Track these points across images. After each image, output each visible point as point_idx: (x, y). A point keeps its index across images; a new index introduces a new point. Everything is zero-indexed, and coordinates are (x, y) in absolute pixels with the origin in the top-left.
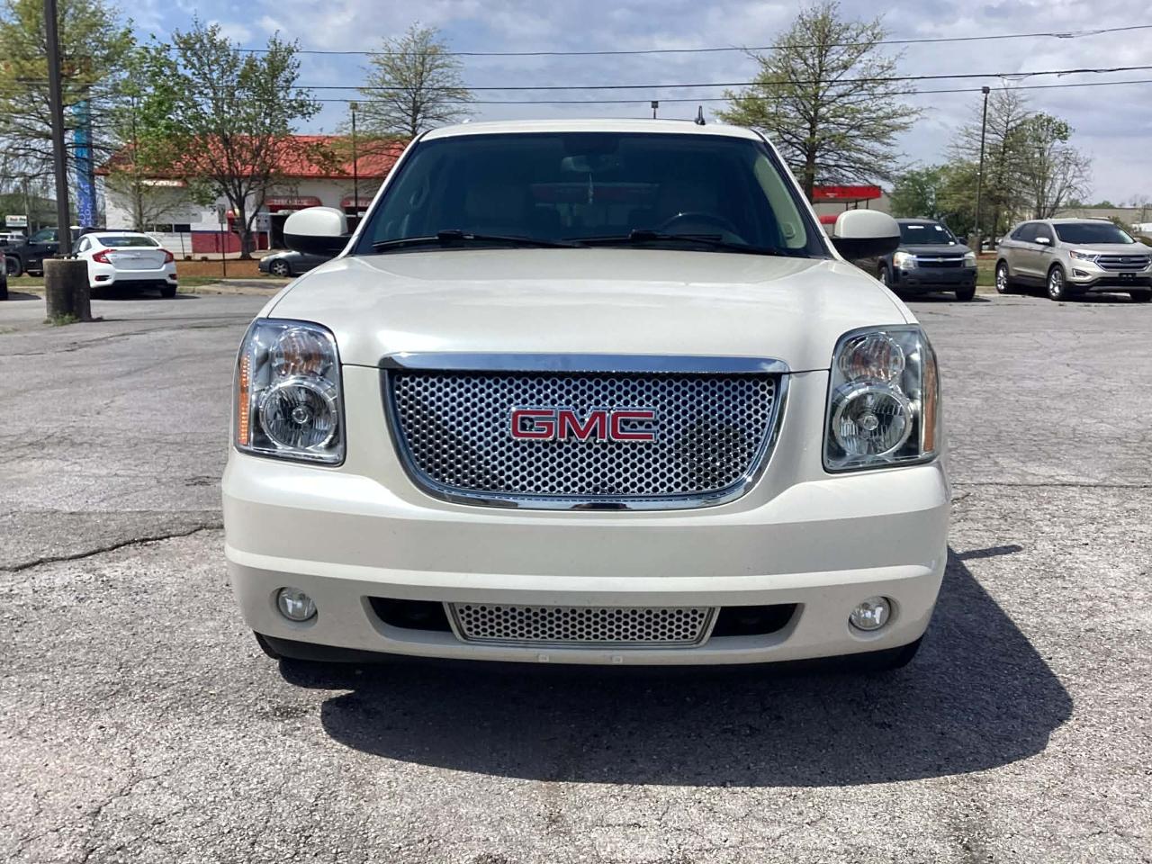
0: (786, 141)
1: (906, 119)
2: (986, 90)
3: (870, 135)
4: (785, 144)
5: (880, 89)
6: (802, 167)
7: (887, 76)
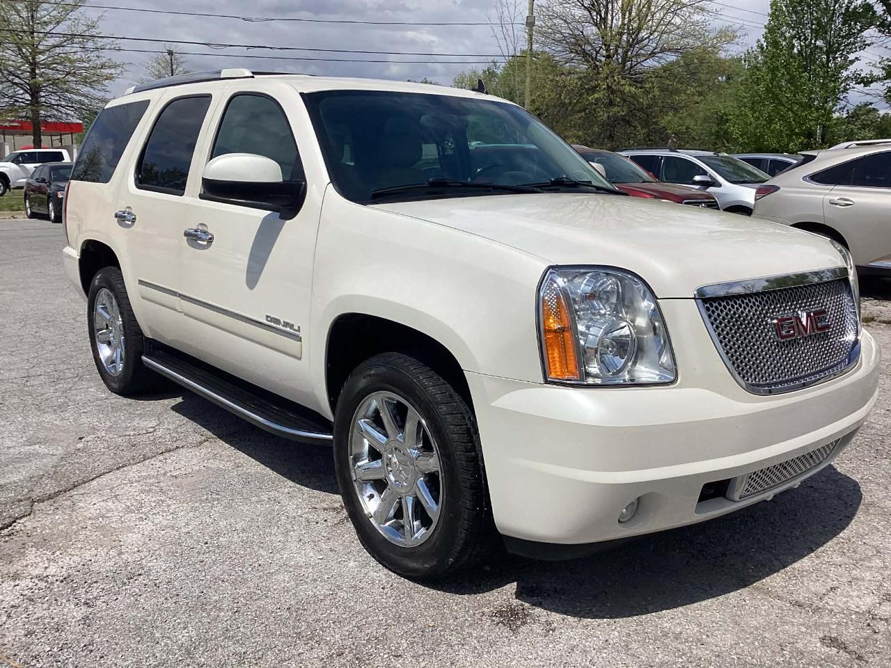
0: (9, 81)
1: (112, 71)
2: (171, 53)
3: (85, 81)
4: (9, 84)
5: (90, 45)
6: (28, 104)
7: (94, 34)
